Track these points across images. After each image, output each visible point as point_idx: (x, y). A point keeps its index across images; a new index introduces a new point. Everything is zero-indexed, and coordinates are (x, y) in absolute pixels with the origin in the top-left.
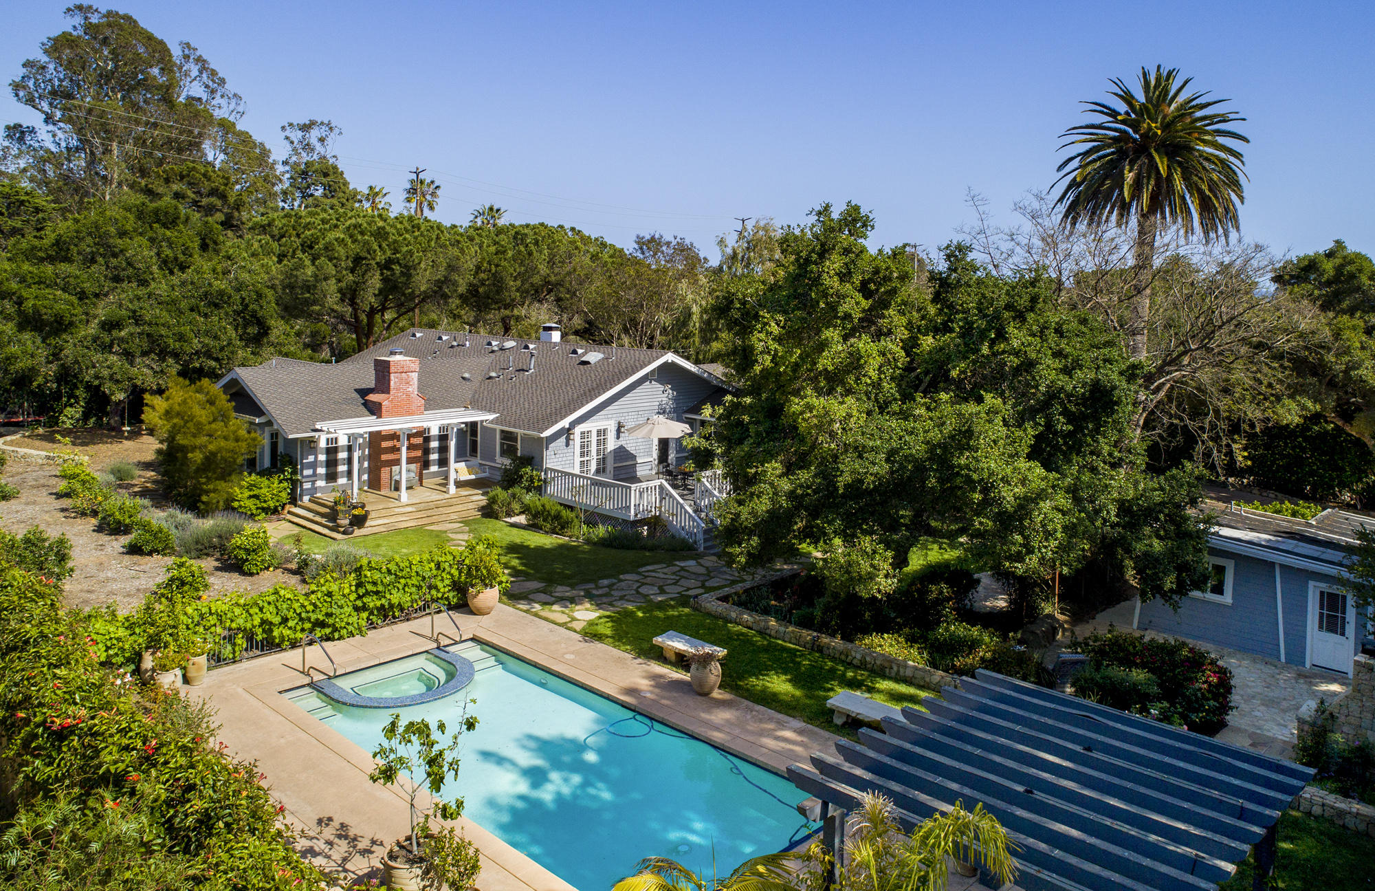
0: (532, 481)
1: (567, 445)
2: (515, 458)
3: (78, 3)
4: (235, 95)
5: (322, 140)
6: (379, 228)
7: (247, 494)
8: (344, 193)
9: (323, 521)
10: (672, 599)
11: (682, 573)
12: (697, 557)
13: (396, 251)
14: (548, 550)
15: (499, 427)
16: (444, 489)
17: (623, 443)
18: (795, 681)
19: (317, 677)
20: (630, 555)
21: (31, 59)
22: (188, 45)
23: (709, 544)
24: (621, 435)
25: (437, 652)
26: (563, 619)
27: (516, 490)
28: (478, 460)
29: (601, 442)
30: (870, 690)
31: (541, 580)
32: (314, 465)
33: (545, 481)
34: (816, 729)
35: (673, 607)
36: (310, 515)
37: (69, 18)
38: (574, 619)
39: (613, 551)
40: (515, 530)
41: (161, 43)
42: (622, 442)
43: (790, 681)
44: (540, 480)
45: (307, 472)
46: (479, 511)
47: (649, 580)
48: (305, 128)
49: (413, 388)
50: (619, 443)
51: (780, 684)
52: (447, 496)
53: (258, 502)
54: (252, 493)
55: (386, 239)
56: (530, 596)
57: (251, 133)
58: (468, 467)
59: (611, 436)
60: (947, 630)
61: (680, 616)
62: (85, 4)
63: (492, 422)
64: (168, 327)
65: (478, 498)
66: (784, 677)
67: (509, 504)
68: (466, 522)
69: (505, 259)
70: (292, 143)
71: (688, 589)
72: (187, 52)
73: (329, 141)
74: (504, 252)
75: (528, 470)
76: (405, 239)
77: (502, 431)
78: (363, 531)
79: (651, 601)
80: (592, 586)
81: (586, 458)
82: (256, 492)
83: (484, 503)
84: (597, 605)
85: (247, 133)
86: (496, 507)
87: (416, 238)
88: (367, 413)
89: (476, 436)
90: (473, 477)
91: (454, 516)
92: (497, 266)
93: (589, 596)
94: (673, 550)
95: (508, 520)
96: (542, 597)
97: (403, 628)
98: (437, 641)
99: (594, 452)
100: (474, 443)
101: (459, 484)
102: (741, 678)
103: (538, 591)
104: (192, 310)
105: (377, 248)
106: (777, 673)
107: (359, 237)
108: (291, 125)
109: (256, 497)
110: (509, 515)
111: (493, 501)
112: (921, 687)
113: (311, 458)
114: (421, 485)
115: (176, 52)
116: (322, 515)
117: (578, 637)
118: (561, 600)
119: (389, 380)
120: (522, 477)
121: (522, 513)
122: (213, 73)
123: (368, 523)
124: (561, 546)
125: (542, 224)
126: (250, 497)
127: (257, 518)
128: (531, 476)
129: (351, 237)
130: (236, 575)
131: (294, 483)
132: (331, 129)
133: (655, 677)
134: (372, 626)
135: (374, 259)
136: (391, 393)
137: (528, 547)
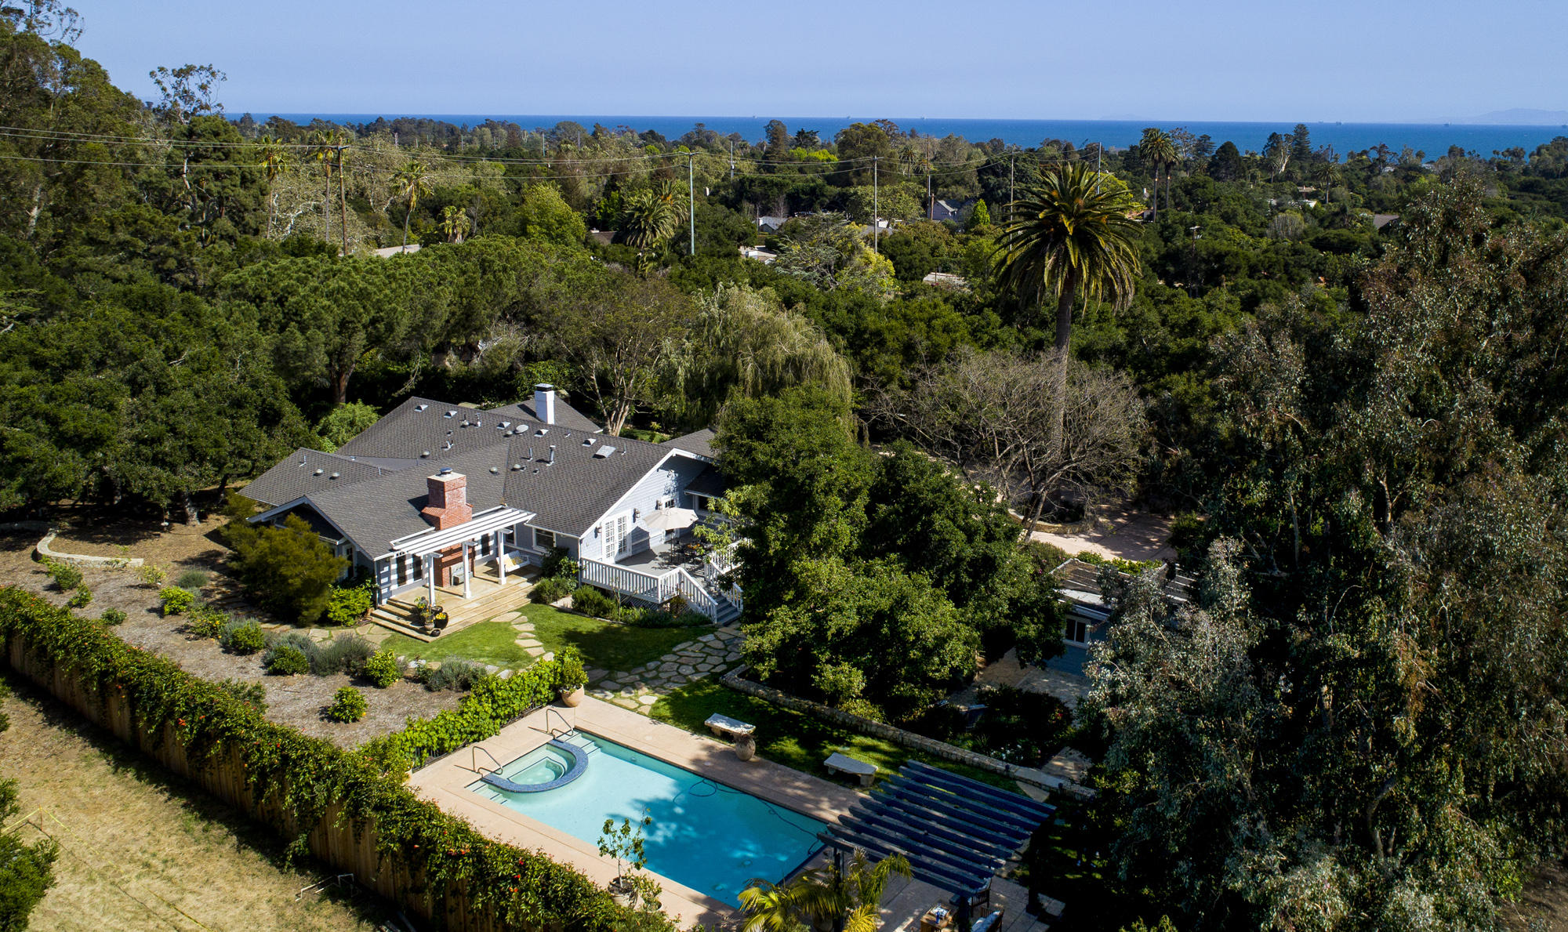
0: (570, 569)
1: (596, 536)
2: (552, 549)
4: (69, 10)
5: (203, 87)
6: (361, 290)
7: (339, 605)
8: (239, 153)
9: (408, 623)
10: (705, 678)
11: (707, 650)
12: (713, 630)
13: (379, 310)
14: (597, 635)
15: (534, 527)
16: (495, 580)
17: (639, 525)
18: (800, 744)
19: (485, 773)
20: (662, 634)
23: (723, 613)
24: (637, 518)
25: (555, 743)
26: (633, 705)
27: (558, 577)
28: (516, 547)
29: (622, 528)
30: (849, 745)
31: (604, 667)
33: (581, 569)
34: (818, 779)
35: (707, 685)
36: (394, 618)
38: (641, 705)
39: (648, 632)
40: (565, 615)
42: (637, 524)
43: (797, 743)
44: (576, 568)
45: (384, 580)
46: (530, 597)
47: (683, 660)
48: (183, 73)
49: (463, 501)
50: (636, 526)
51: (791, 746)
52: (500, 587)
53: (349, 611)
54: (342, 604)
56: (602, 684)
57: (99, 62)
58: (515, 558)
59: (629, 519)
60: (898, 690)
61: (714, 693)
65: (525, 586)
66: (793, 741)
67: (554, 589)
68: (522, 611)
69: (476, 290)
70: (164, 89)
71: (715, 666)
73: (212, 88)
74: (474, 283)
75: (566, 560)
76: (386, 296)
77: (538, 530)
79: (689, 681)
80: (641, 670)
81: (611, 543)
82: (346, 602)
83: (532, 590)
84: (653, 689)
85: (95, 63)
86: (544, 595)
87: (395, 291)
88: (426, 525)
90: (518, 567)
91: (512, 605)
92: (468, 298)
93: (646, 681)
94: (695, 626)
95: (554, 604)
96: (609, 684)
97: (522, 724)
98: (552, 734)
99: (617, 536)
101: (507, 574)
102: (767, 745)
103: (604, 679)
105: (362, 310)
106: (788, 738)
107: (344, 301)
108: (161, 69)
109: (346, 607)
110: (555, 600)
111: (541, 590)
112: (880, 739)
113: (386, 569)
114: (474, 576)
116: (406, 618)
117: (648, 720)
118: (625, 686)
119: (444, 497)
120: (561, 566)
121: (565, 597)
123: (450, 623)
124: (607, 630)
126: (342, 607)
127: (348, 623)
128: (569, 565)
129: (336, 301)
130: (372, 688)
131: (375, 590)
132: (213, 74)
133: (710, 748)
134: (502, 726)
135: (360, 322)
136: (446, 506)
137: (580, 633)
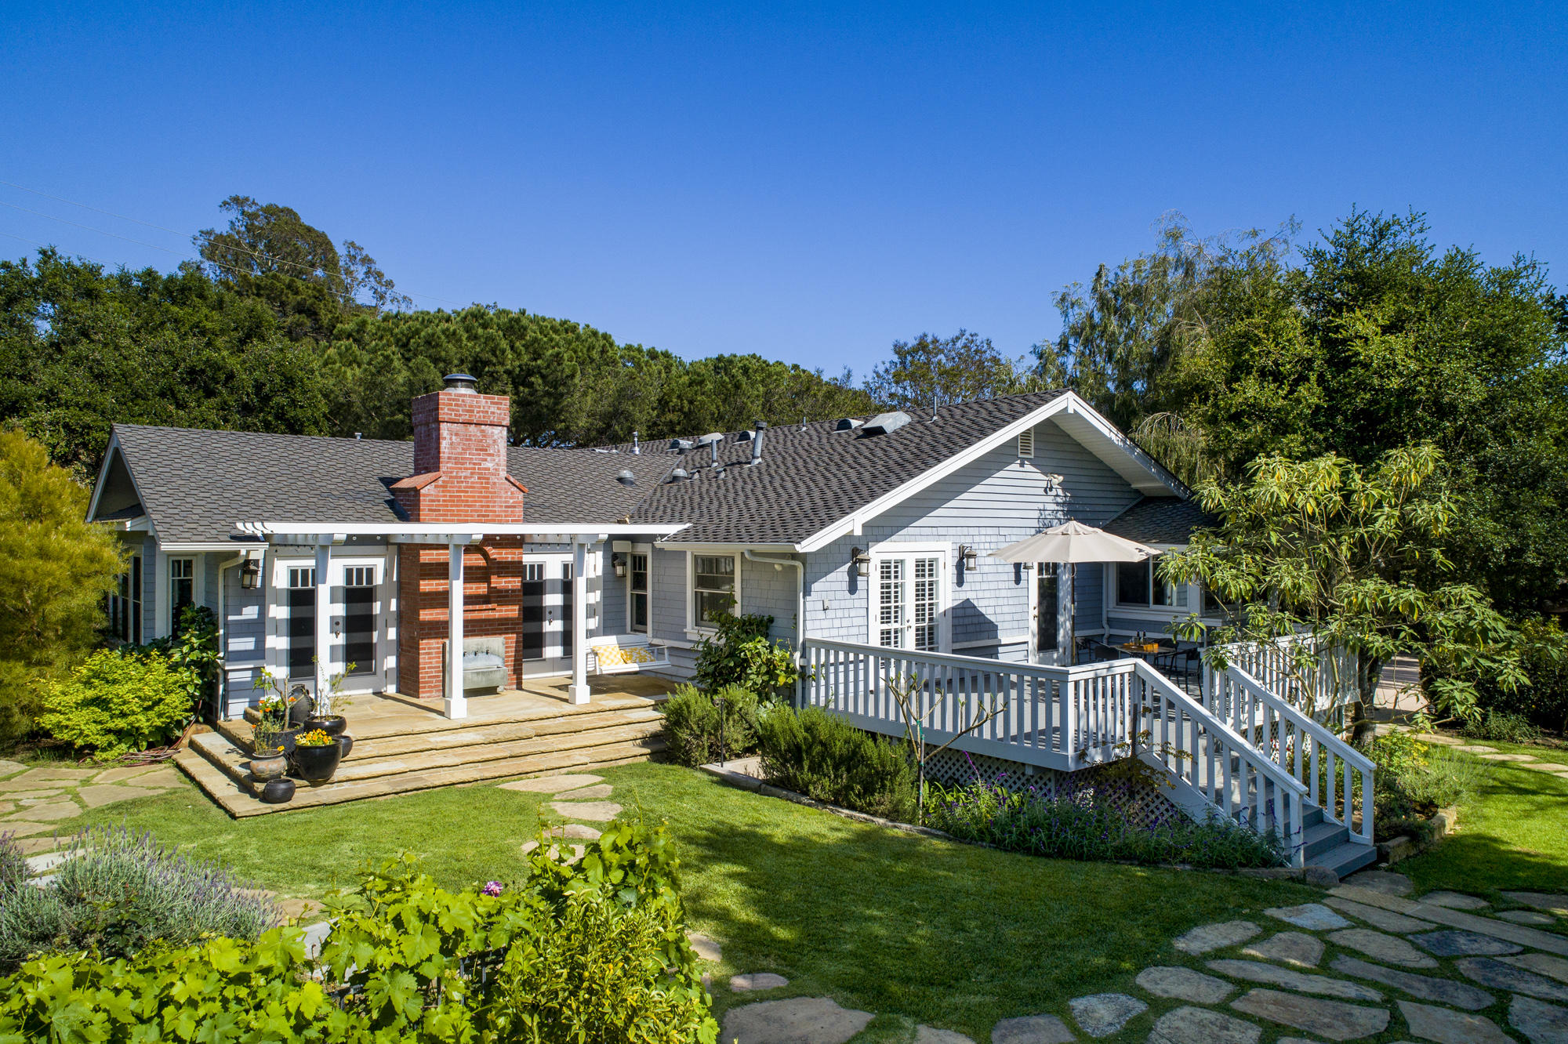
0: (771, 673)
1: (853, 588)
2: (726, 624)
3: (233, 195)
13: (537, 356)
15: (691, 551)
16: (564, 695)
17: (971, 596)
21: (186, 260)
22: (352, 244)
24: (968, 576)
27: (735, 692)
28: (649, 637)
29: (925, 590)
32: (257, 629)
33: (804, 674)
37: (225, 212)
40: (734, 797)
41: (323, 235)
42: (967, 593)
44: (790, 671)
45: (237, 644)
46: (645, 744)
50: (963, 596)
52: (567, 708)
53: (105, 716)
54: (90, 694)
55: (522, 337)
58: (622, 646)
59: (945, 576)
62: (241, 195)
63: (675, 538)
64: (103, 413)
65: (647, 717)
67: (718, 726)
68: (608, 772)
69: (703, 394)
72: (352, 253)
74: (701, 383)
75: (761, 646)
76: (551, 340)
77: (699, 560)
78: (326, 793)
81: (893, 626)
82: (102, 690)
83: (656, 727)
86: (684, 735)
87: (569, 343)
88: (392, 516)
89: (645, 588)
90: (634, 668)
91: (579, 757)
92: (691, 402)
94: (1221, 864)
95: (715, 767)
99: (910, 613)
100: (640, 603)
101: (600, 684)
104: (162, 395)
107: (480, 331)
109: (101, 702)
110: (716, 755)
111: (677, 718)
113: (250, 613)
114: (519, 687)
115: (341, 250)
120: (745, 663)
121: (749, 751)
122: (379, 275)
123: (341, 771)
125: (754, 356)
126: (87, 703)
127: (99, 756)
128: (769, 662)
131: (208, 671)
135: (503, 364)
136: (443, 467)
